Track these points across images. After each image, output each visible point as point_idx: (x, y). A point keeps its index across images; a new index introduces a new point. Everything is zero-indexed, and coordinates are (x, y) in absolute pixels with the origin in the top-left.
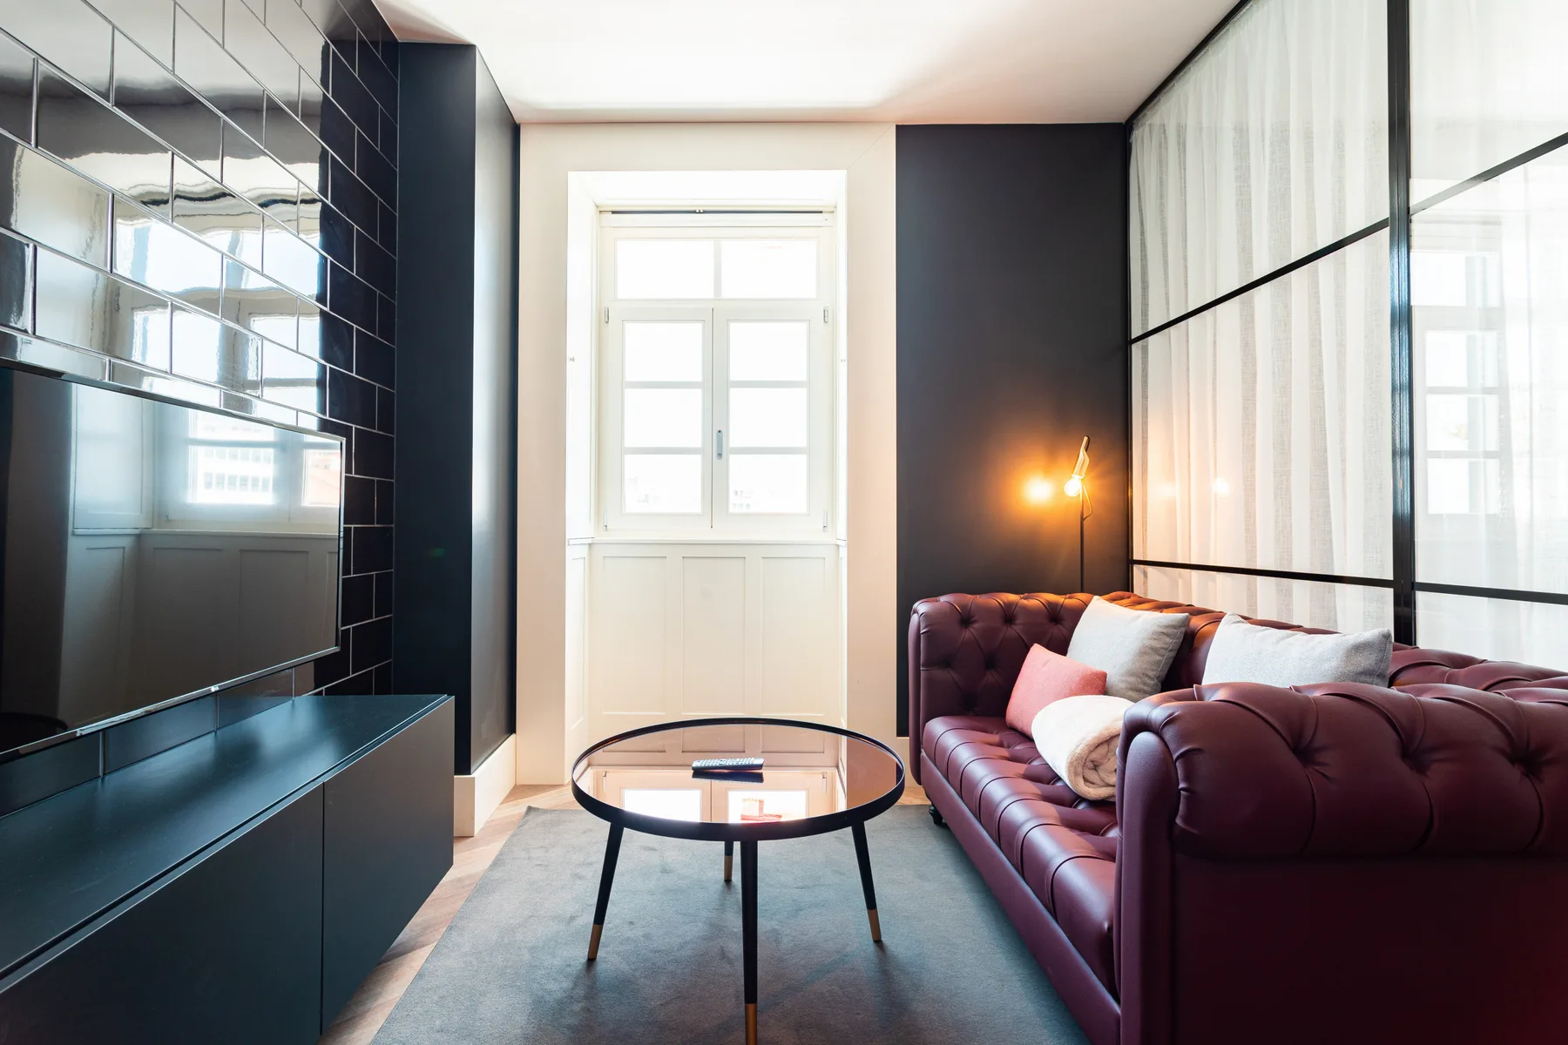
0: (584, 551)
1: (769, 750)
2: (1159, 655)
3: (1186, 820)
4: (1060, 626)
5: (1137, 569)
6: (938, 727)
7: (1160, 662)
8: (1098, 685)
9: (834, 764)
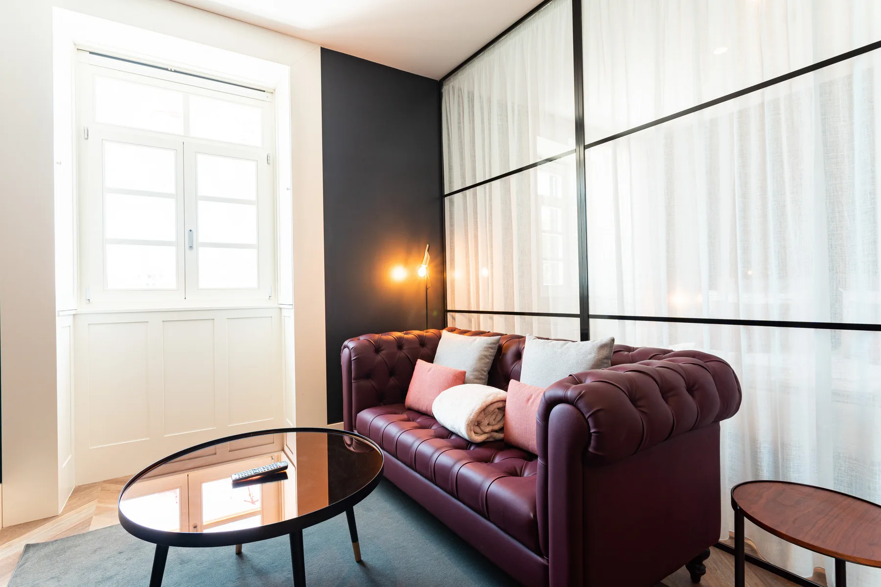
0: (69, 321)
1: (234, 448)
2: (488, 359)
3: (595, 448)
4: (425, 348)
5: (449, 315)
6: (366, 415)
7: (488, 362)
8: (460, 379)
9: (280, 448)
